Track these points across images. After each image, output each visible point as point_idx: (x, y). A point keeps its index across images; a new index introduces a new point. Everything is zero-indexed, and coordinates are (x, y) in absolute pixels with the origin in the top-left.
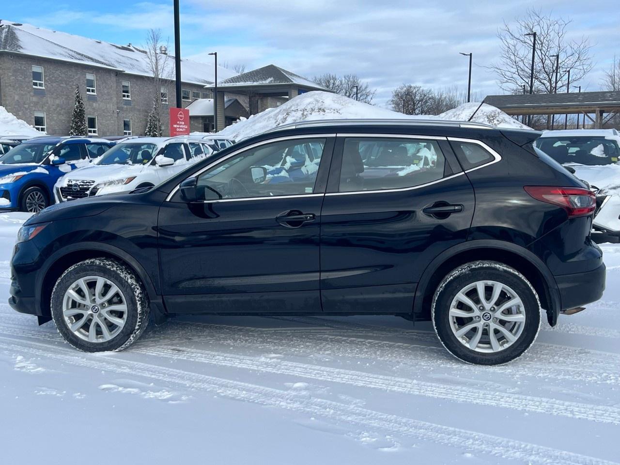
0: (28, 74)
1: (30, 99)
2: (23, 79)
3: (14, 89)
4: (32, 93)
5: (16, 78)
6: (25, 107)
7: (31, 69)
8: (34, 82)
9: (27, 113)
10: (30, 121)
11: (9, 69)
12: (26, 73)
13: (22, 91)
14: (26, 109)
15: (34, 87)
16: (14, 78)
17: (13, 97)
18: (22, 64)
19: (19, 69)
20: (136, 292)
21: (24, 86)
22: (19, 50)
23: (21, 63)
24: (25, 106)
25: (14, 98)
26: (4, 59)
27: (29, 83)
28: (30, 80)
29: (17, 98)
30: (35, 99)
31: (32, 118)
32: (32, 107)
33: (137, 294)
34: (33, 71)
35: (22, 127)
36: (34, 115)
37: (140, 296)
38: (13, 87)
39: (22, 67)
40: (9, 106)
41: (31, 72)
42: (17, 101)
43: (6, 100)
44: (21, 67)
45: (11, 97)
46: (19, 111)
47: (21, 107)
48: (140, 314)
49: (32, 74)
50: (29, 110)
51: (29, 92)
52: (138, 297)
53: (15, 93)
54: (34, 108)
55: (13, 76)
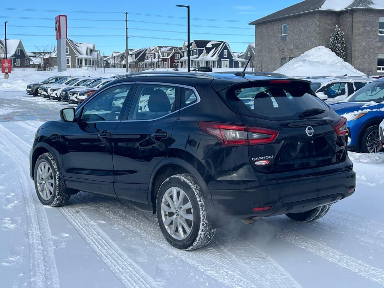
0: (375, 24)
1: (375, 44)
2: (371, 29)
3: (362, 38)
4: (377, 40)
5: (364, 28)
6: (370, 52)
7: (378, 19)
8: (379, 31)
9: (371, 56)
10: (374, 62)
11: (360, 21)
12: (373, 24)
13: (368, 38)
14: (371, 53)
15: (379, 34)
16: (363, 28)
17: (360, 44)
18: (371, 17)
19: (368, 21)
20: (56, 173)
21: (371, 35)
22: (370, 6)
23: (370, 15)
24: (371, 50)
25: (362, 44)
26: (356, 15)
27: (375, 31)
28: (377, 29)
29: (364, 44)
30: (379, 44)
31: (375, 60)
32: (376, 50)
33: (57, 175)
34: (380, 21)
35: (343, 69)
36: (377, 57)
37: (58, 176)
38: (362, 35)
39: (371, 19)
40: (357, 51)
41: (378, 23)
42: (364, 46)
43: (355, 46)
44: (369, 19)
45: (359, 44)
46: (365, 55)
47: (367, 51)
48: (58, 186)
49: (378, 24)
50: (373, 54)
51: (375, 39)
52: (57, 176)
53: (362, 40)
54: (377, 52)
55: (362, 27)
